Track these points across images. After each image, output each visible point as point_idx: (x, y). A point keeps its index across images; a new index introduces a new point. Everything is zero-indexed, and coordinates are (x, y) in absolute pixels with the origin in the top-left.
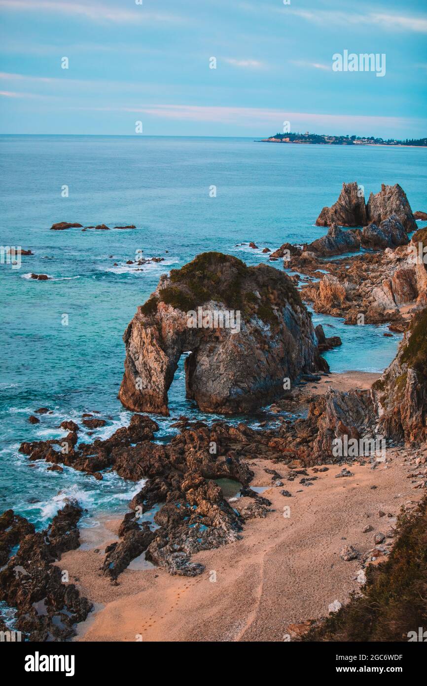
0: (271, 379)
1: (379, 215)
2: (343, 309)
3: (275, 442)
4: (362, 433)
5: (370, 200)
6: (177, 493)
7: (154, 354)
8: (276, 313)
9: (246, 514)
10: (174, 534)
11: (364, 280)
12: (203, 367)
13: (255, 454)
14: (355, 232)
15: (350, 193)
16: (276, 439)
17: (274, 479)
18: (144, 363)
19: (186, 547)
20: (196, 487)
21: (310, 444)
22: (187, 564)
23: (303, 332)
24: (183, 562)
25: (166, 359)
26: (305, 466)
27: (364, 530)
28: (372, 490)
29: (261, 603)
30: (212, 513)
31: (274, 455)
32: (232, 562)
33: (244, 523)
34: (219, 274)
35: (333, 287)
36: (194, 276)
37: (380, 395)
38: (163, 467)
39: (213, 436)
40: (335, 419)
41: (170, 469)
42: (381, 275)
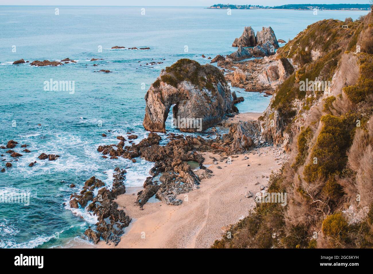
0: (212, 116)
1: (262, 41)
2: (245, 84)
3: (214, 144)
4: (254, 140)
5: (257, 34)
6: (170, 168)
7: (159, 105)
8: (214, 86)
9: (201, 177)
10: (168, 186)
11: (254, 71)
12: (181, 111)
13: (205, 150)
14: (250, 49)
15: (248, 31)
16: (214, 143)
17: (214, 161)
18: (154, 109)
19: (174, 192)
20: (178, 165)
21: (230, 145)
22: (175, 200)
23: (226, 95)
24: (173, 199)
25: (164, 108)
26: (228, 155)
27: (255, 184)
28: (259, 166)
29: (208, 217)
30: (185, 177)
31: (214, 150)
32: (195, 199)
33: (200, 181)
34: (188, 69)
35: (240, 74)
36: (176, 70)
37: (262, 122)
38: (164, 156)
39: (186, 142)
40: (241, 134)
41: (166, 157)
42: (262, 69)
